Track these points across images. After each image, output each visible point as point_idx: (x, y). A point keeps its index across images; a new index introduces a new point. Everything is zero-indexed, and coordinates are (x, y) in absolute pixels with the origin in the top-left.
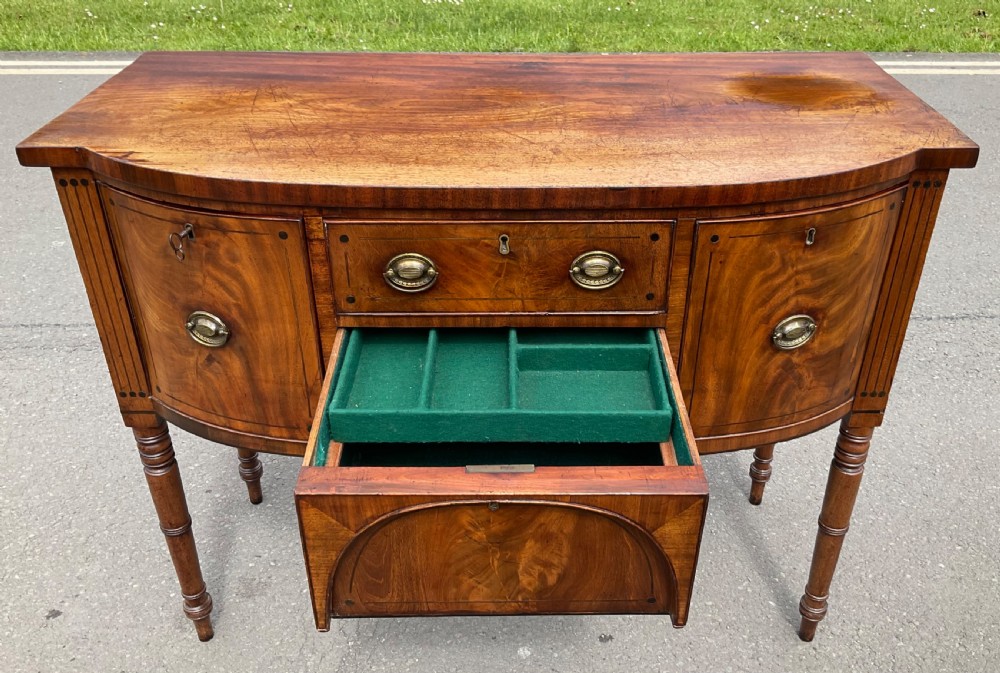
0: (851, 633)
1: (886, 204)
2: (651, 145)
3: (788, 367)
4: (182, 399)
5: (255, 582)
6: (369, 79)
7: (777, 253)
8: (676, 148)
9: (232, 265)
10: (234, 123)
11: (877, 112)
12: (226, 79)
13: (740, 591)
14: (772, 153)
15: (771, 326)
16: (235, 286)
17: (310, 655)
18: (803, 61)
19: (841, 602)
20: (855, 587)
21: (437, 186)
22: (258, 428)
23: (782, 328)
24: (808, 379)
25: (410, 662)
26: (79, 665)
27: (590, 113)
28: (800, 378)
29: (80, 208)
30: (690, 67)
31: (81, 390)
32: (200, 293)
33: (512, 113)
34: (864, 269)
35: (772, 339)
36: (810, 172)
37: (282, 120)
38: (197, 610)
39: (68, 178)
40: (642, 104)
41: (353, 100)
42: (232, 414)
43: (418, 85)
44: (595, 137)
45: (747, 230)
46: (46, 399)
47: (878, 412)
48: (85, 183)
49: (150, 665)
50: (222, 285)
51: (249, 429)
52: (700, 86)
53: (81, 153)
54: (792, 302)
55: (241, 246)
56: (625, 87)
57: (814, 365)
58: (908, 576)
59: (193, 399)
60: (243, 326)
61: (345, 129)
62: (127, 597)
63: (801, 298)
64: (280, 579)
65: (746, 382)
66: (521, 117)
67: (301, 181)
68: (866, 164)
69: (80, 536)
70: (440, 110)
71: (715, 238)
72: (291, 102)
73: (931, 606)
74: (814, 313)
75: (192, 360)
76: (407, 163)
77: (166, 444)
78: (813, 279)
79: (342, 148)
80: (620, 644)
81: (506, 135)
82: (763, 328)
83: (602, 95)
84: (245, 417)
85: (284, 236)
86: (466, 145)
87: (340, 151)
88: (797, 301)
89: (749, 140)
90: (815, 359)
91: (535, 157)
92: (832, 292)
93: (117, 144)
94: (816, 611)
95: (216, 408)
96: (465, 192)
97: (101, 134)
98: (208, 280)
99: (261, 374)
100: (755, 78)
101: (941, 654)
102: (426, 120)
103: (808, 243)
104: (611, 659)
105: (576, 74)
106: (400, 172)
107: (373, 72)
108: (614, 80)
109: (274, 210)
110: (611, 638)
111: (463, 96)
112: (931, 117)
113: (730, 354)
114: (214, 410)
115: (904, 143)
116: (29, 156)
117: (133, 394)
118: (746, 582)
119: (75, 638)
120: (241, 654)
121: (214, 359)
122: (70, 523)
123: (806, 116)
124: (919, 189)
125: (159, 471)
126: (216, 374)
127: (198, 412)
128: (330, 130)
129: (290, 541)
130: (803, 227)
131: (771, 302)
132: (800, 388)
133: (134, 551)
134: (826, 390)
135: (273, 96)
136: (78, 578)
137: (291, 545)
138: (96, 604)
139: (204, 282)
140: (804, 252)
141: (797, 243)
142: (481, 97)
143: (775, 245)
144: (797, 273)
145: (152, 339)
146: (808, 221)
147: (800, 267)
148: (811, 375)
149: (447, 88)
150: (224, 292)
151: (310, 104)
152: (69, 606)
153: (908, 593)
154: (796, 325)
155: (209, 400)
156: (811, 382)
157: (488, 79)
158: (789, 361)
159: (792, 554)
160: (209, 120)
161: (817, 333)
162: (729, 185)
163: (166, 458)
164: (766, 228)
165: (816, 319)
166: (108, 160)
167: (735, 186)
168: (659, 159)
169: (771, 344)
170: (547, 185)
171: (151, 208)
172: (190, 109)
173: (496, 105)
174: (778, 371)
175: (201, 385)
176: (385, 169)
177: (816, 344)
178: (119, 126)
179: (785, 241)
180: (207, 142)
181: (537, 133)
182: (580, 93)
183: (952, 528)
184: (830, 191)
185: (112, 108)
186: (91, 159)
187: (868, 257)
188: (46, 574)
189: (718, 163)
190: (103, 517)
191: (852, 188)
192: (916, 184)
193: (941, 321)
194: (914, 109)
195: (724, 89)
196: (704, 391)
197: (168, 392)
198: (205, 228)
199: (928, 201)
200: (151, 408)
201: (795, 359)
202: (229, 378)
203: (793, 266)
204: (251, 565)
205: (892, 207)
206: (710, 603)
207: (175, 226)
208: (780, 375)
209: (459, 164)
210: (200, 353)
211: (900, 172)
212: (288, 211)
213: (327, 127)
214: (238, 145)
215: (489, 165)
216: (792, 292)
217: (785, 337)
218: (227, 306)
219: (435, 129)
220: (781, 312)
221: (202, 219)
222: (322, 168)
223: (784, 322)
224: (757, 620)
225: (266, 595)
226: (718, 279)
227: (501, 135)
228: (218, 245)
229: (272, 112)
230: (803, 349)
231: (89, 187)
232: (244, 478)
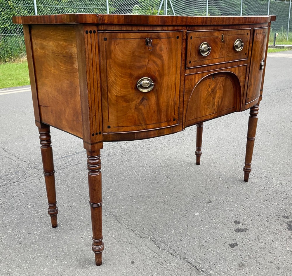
9: (160, 53)
32: (145, 69)
39: (89, 30)
42: (148, 122)
48: (94, 32)
50: (155, 63)
53: (99, 17)
55: (165, 44)
59: (130, 122)
75: (134, 103)
84: (153, 122)
85: (178, 38)
95: (141, 122)
98: (150, 62)
109: (176, 28)
114: (141, 124)
117: (96, 134)
121: (145, 98)
126: (144, 106)
127: (132, 128)
147: (264, 44)
155: (139, 120)
175: (136, 114)
197: (116, 126)
198: (154, 38)
200: (102, 139)
202: (149, 106)
210: (138, 99)
212: (179, 28)
221: (153, 35)
231: (96, 34)
232: (50, 214)
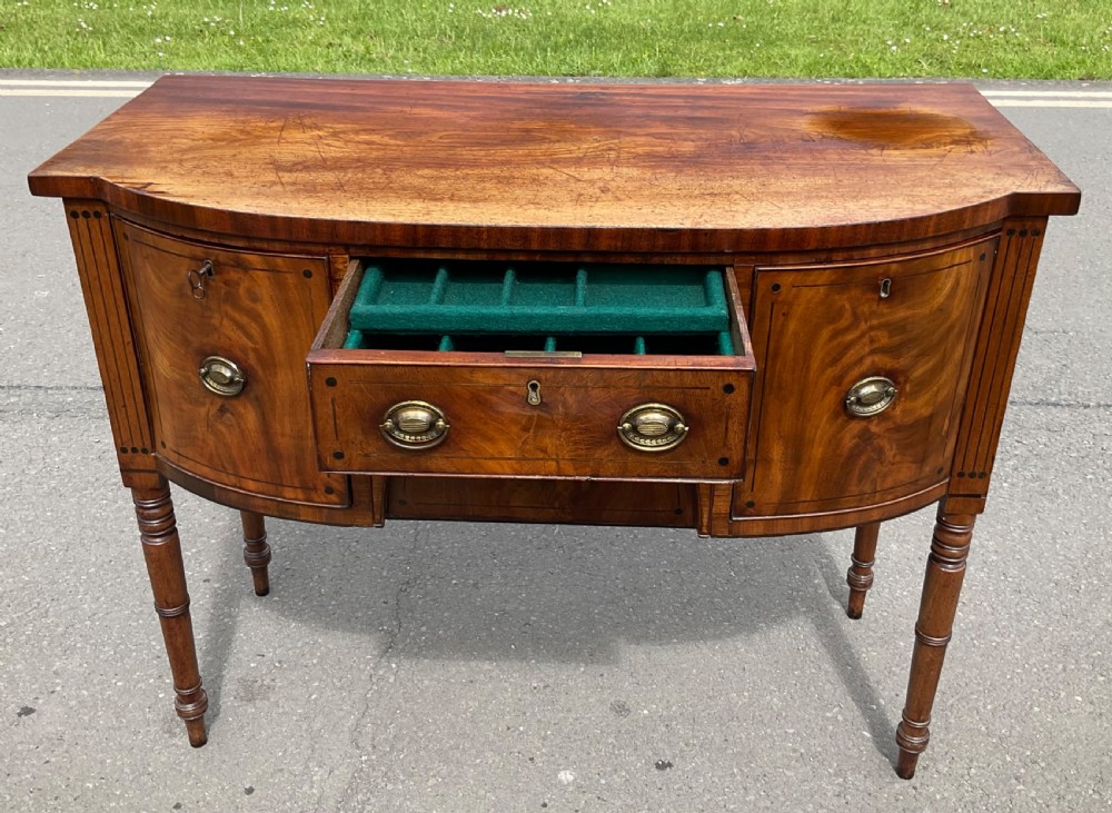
0: (960, 772)
1: (975, 254)
2: (710, 184)
3: (866, 437)
4: (190, 455)
5: (256, 685)
6: (407, 109)
7: (847, 306)
8: (738, 188)
9: (252, 305)
10: (260, 156)
11: (972, 152)
12: (252, 107)
13: (828, 719)
14: (843, 196)
15: (843, 388)
16: (254, 329)
17: (316, 769)
18: (900, 94)
19: (951, 735)
20: (969, 720)
21: (471, 224)
22: (271, 488)
23: (857, 391)
24: (890, 452)
25: (432, 782)
26: (53, 768)
27: (647, 149)
28: (880, 451)
29: (91, 243)
30: (767, 100)
31: (64, 461)
32: (216, 336)
33: (563, 149)
34: (951, 328)
35: (845, 403)
36: (882, 217)
37: (310, 152)
38: (190, 707)
39: (80, 209)
40: (707, 140)
41: (388, 133)
42: (243, 472)
43: (459, 117)
44: (648, 174)
45: (811, 279)
46: (23, 471)
47: (979, 496)
48: (98, 215)
49: (133, 772)
50: (240, 327)
51: (261, 490)
52: (775, 122)
53: (96, 183)
54: (868, 361)
55: (263, 285)
56: (691, 121)
57: (896, 436)
58: (1036, 709)
59: (201, 455)
60: (260, 373)
61: (376, 163)
62: (109, 696)
63: (877, 358)
64: (285, 683)
65: (817, 452)
66: (570, 152)
67: (328, 217)
68: (947, 208)
69: (57, 626)
70: (481, 143)
71: (776, 287)
72: (321, 133)
73: (1061, 745)
74: (892, 375)
75: (203, 411)
76: (441, 199)
77: (167, 509)
78: (890, 337)
79: (373, 182)
80: (680, 773)
81: (551, 171)
82: (834, 390)
83: (664, 129)
84: (257, 476)
85: (308, 274)
86: (507, 181)
87: (372, 186)
88: (873, 361)
89: (819, 181)
90: (898, 429)
91: (580, 195)
92: (914, 352)
93: (134, 175)
94: (916, 740)
95: (226, 465)
96: (501, 231)
97: (118, 163)
98: (225, 322)
99: (277, 427)
100: (840, 112)
101: (1069, 801)
102: (466, 153)
103: (883, 295)
104: (668, 788)
105: (637, 107)
106: (433, 208)
107: (413, 101)
108: (680, 113)
109: (299, 247)
110: (670, 765)
111: (508, 130)
112: (1033, 159)
113: (798, 420)
114: (223, 467)
115: (995, 186)
116: (40, 185)
117: (134, 450)
118: (837, 709)
119: (49, 739)
120: (238, 765)
121: (227, 410)
122: (47, 611)
123: (889, 155)
124: (1014, 238)
125: (158, 540)
126: (229, 427)
127: (206, 470)
128: (361, 164)
129: (298, 641)
130: (876, 278)
131: (844, 360)
132: (882, 463)
133: (119, 645)
134: (914, 466)
135: (303, 127)
136: (54, 673)
137: (300, 644)
138: (74, 703)
139: (221, 323)
140: (878, 305)
141: (870, 296)
142: (528, 131)
143: (845, 297)
144: (872, 328)
145: (158, 387)
146: (881, 271)
147: (875, 322)
148: (894, 447)
149: (493, 120)
150: (241, 335)
151: (341, 135)
152: (44, 704)
153: (1034, 729)
154: (872, 389)
155: (219, 457)
156: (894, 456)
157: (538, 111)
158: (866, 430)
159: (895, 678)
160: (234, 152)
161: (899, 399)
162: (790, 229)
163: (166, 525)
164: (833, 277)
165: (896, 383)
166: (125, 191)
167: (796, 229)
168: (716, 199)
169: (844, 411)
170: (590, 225)
171: (167, 243)
172: (212, 139)
173: (543, 140)
174: (854, 441)
175: (211, 439)
176: (418, 205)
177: (898, 411)
178: (137, 155)
179: (855, 292)
180: (230, 174)
181: (586, 169)
182: (639, 127)
183: (1095, 655)
184: (904, 238)
185: (129, 137)
186: (107, 189)
187: (955, 314)
188: (19, 667)
189: (782, 205)
190: (86, 606)
191: (931, 235)
192: (1011, 232)
193: (1102, 409)
194: (1016, 149)
195: (803, 125)
196: (768, 462)
197: (175, 449)
198: (225, 265)
199: (1026, 252)
200: (153, 467)
201: (874, 428)
202: (242, 432)
203: (866, 322)
204: (252, 665)
205: (982, 257)
206: (791, 731)
207: (193, 263)
208: (857, 446)
209: (498, 202)
210: (212, 403)
211: (988, 218)
212: (313, 248)
213: (358, 160)
214: (263, 178)
215: (530, 202)
216: (867, 350)
217: (859, 402)
218: (244, 350)
219: (474, 164)
220: (855, 372)
221: (222, 255)
222: (351, 204)
223: (858, 384)
224: (848, 753)
225: (268, 699)
226: (781, 333)
227: (546, 171)
228: (238, 284)
229: (299, 144)
230: (881, 416)
231: (102, 220)
232: (249, 564)
